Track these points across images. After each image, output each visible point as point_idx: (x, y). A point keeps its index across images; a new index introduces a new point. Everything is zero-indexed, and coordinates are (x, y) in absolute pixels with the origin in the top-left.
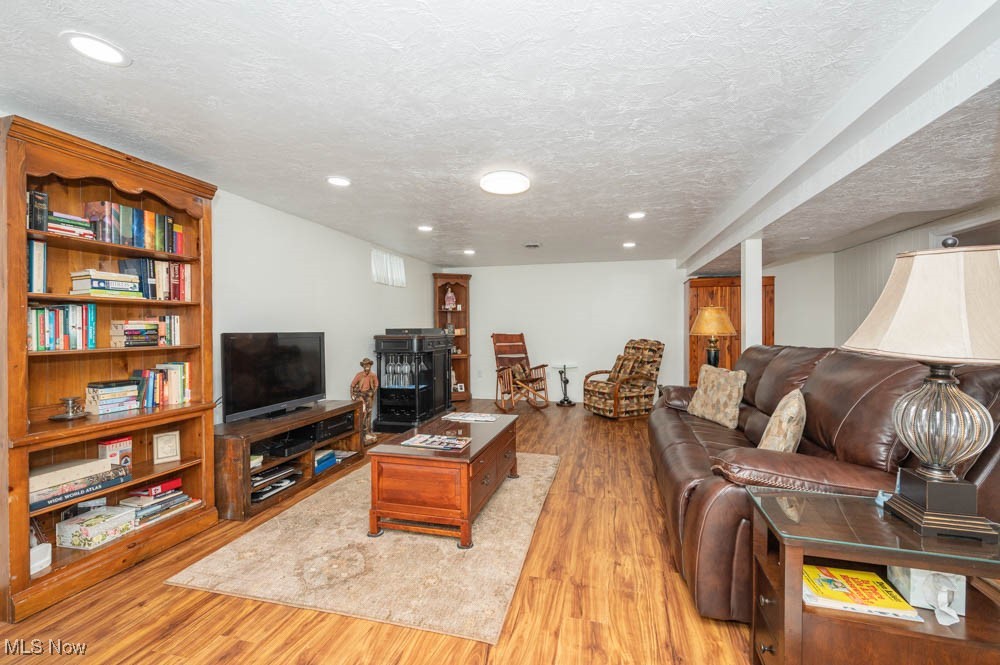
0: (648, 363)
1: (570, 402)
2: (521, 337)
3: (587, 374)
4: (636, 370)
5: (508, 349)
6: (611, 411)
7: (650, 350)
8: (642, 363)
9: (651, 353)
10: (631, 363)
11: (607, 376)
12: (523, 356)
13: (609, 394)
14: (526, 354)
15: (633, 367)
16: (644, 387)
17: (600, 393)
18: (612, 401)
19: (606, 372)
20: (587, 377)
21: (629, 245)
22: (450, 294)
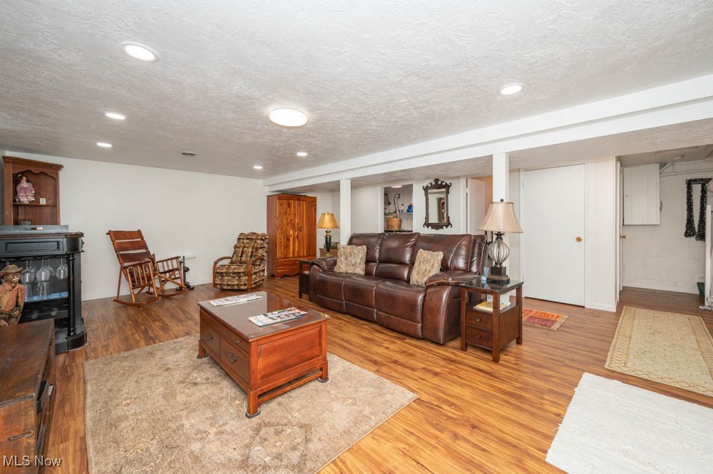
0: (260, 248)
1: (188, 286)
2: (139, 234)
3: (215, 260)
4: (254, 254)
5: (129, 246)
6: (245, 285)
7: (262, 240)
8: (257, 249)
9: (262, 242)
10: (250, 250)
11: (230, 260)
12: (145, 251)
13: (244, 273)
14: (147, 248)
15: (252, 252)
16: (260, 265)
17: (234, 273)
18: (246, 277)
19: (227, 258)
20: (216, 263)
21: (258, 168)
22: (24, 184)
